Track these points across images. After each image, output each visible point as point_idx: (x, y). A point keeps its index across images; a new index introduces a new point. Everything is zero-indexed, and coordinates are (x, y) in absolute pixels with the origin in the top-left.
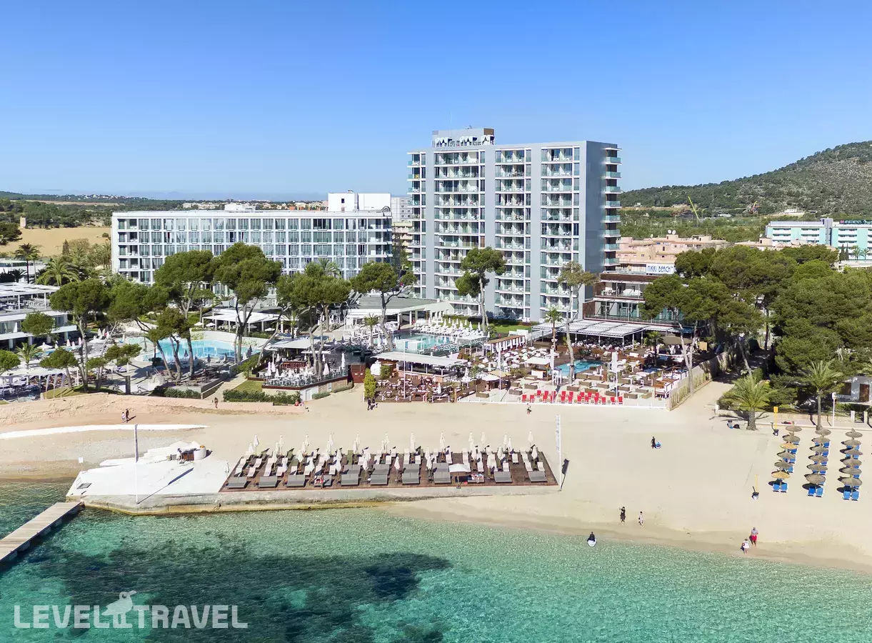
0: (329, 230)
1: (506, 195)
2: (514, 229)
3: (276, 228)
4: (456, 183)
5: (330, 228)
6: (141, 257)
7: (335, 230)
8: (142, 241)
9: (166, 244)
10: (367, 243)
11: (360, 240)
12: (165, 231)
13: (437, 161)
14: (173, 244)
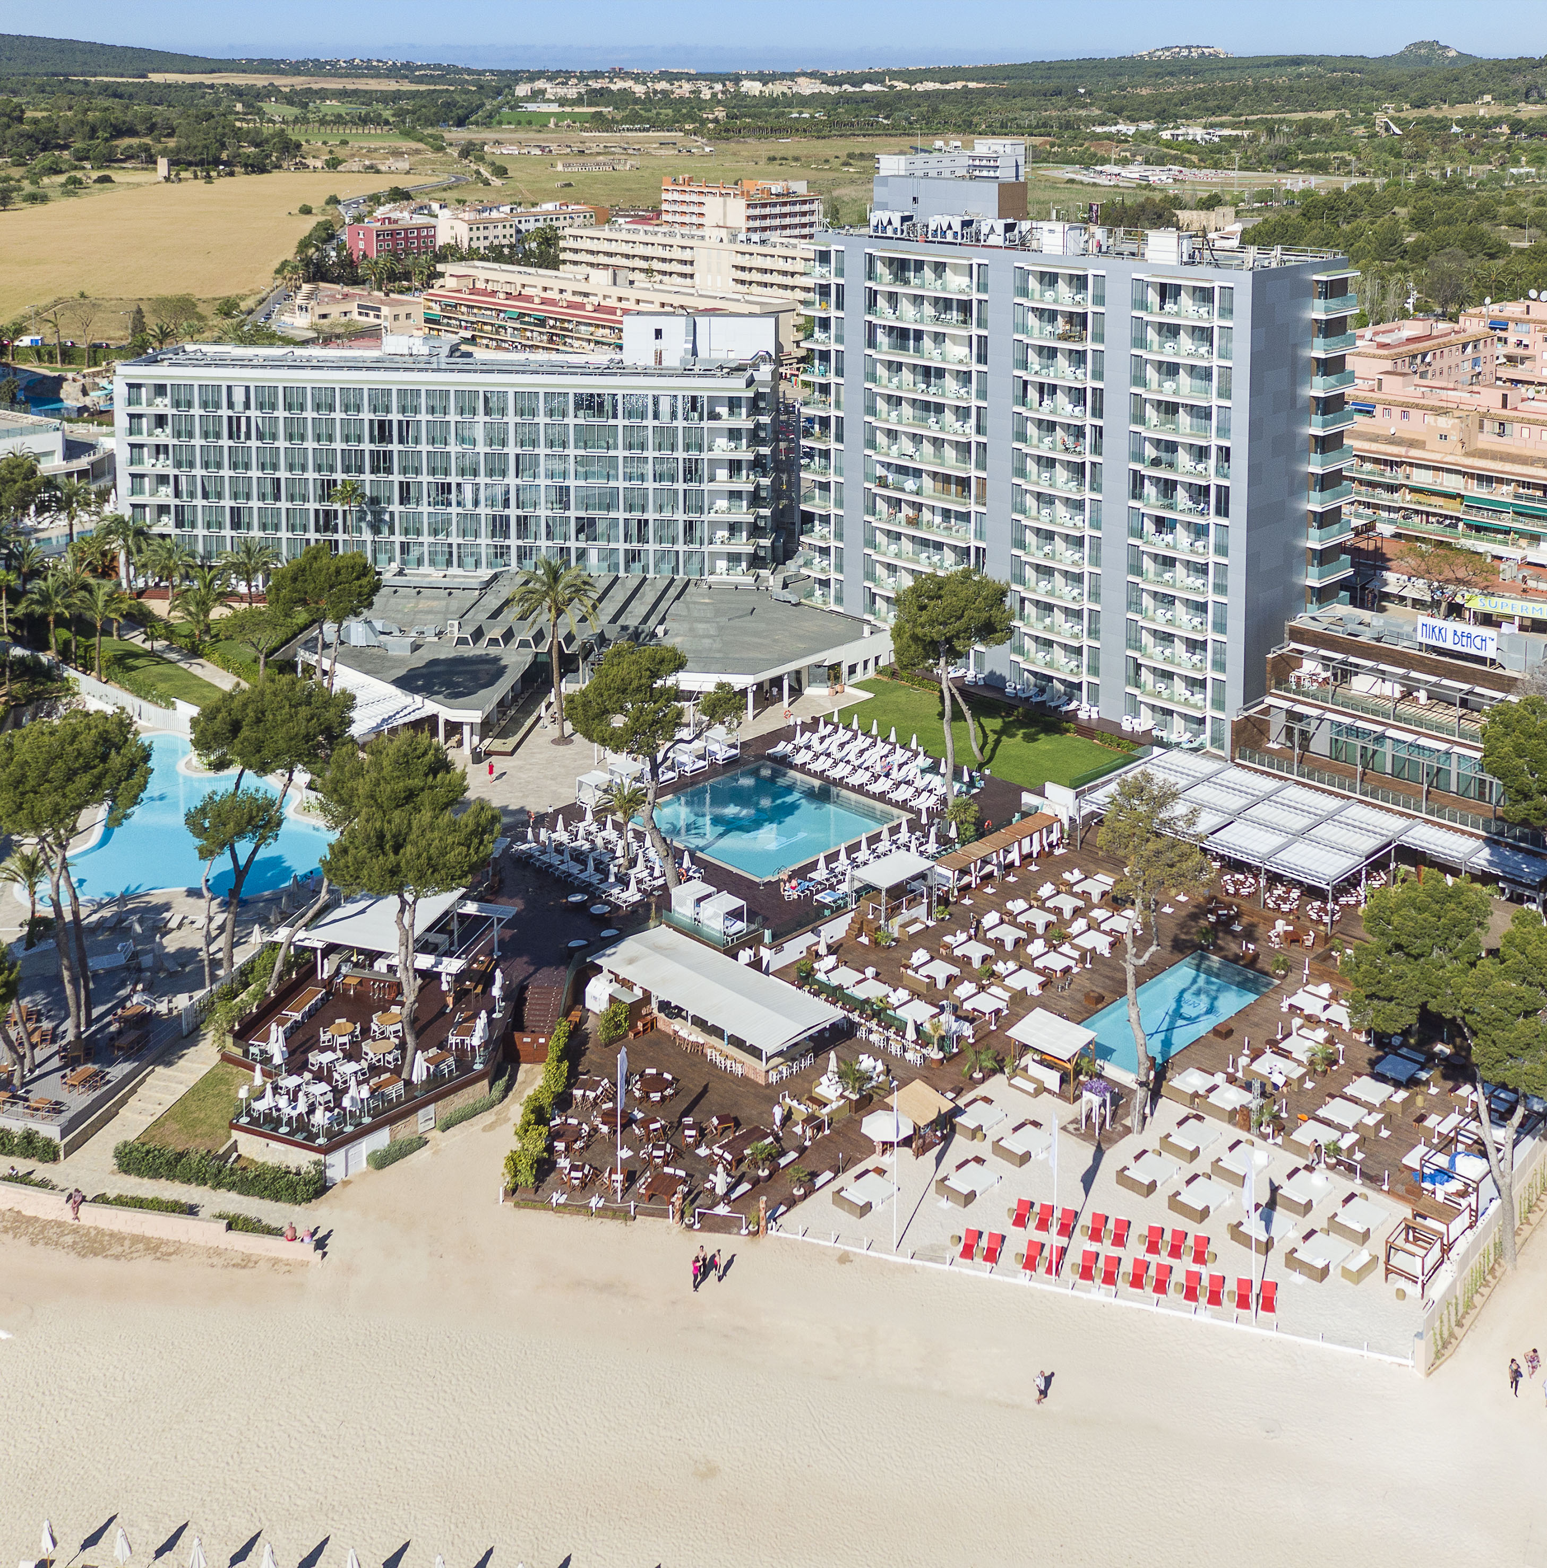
0: (611, 422)
1: (1042, 385)
2: (1061, 474)
3: (486, 414)
4: (919, 335)
5: (615, 416)
6: (176, 472)
7: (627, 422)
8: (179, 436)
9: (231, 443)
10: (705, 455)
11: (687, 448)
12: (230, 413)
13: (871, 275)
14: (249, 443)
